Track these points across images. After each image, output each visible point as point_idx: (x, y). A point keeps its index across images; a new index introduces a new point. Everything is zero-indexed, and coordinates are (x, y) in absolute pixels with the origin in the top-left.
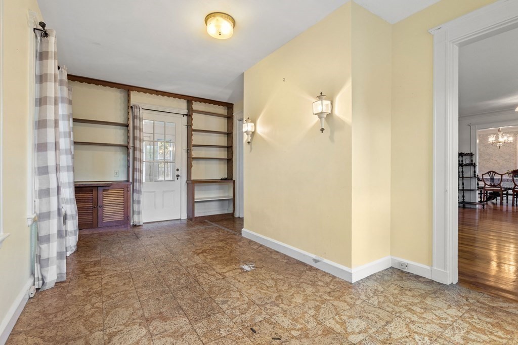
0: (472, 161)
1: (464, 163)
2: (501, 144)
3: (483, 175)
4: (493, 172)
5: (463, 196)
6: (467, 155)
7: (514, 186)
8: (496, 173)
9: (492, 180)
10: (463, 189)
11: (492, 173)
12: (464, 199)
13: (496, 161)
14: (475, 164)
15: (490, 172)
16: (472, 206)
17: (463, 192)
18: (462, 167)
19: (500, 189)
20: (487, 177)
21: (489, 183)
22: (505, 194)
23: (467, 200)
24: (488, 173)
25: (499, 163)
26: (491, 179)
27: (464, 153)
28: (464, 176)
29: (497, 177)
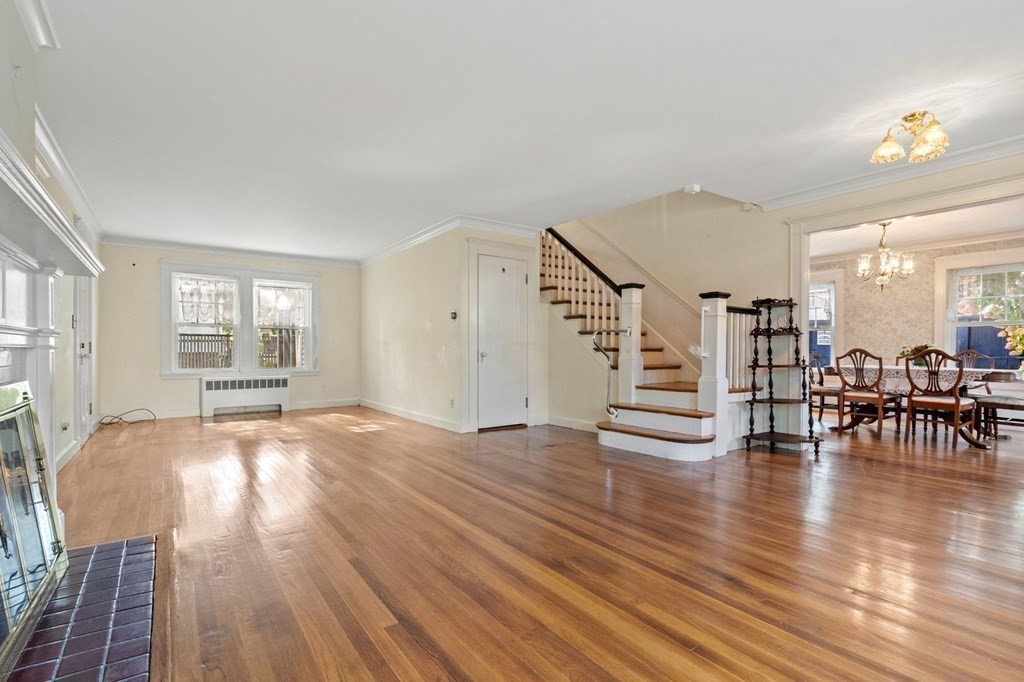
0: (791, 321)
1: (774, 326)
2: (885, 278)
3: (838, 359)
4: (862, 352)
5: (772, 418)
6: (780, 304)
7: (910, 389)
8: (867, 354)
9: (860, 372)
10: (771, 398)
11: (858, 354)
12: (772, 427)
13: (889, 323)
14: (797, 329)
15: (854, 352)
16: (791, 447)
17: (771, 407)
18: (769, 337)
19: (877, 396)
20: (847, 364)
21: (851, 380)
22: (892, 409)
23: (779, 428)
24: (849, 354)
25: (894, 331)
26: (857, 370)
27: (773, 301)
28: (774, 363)
29: (871, 365)
